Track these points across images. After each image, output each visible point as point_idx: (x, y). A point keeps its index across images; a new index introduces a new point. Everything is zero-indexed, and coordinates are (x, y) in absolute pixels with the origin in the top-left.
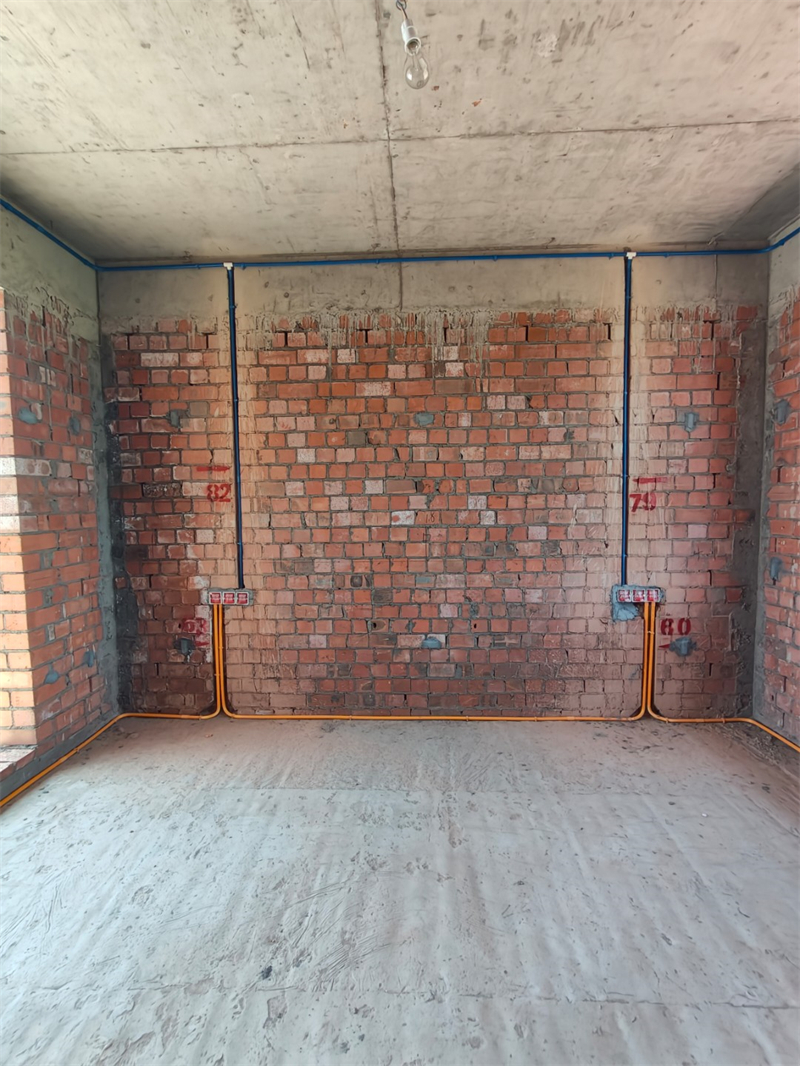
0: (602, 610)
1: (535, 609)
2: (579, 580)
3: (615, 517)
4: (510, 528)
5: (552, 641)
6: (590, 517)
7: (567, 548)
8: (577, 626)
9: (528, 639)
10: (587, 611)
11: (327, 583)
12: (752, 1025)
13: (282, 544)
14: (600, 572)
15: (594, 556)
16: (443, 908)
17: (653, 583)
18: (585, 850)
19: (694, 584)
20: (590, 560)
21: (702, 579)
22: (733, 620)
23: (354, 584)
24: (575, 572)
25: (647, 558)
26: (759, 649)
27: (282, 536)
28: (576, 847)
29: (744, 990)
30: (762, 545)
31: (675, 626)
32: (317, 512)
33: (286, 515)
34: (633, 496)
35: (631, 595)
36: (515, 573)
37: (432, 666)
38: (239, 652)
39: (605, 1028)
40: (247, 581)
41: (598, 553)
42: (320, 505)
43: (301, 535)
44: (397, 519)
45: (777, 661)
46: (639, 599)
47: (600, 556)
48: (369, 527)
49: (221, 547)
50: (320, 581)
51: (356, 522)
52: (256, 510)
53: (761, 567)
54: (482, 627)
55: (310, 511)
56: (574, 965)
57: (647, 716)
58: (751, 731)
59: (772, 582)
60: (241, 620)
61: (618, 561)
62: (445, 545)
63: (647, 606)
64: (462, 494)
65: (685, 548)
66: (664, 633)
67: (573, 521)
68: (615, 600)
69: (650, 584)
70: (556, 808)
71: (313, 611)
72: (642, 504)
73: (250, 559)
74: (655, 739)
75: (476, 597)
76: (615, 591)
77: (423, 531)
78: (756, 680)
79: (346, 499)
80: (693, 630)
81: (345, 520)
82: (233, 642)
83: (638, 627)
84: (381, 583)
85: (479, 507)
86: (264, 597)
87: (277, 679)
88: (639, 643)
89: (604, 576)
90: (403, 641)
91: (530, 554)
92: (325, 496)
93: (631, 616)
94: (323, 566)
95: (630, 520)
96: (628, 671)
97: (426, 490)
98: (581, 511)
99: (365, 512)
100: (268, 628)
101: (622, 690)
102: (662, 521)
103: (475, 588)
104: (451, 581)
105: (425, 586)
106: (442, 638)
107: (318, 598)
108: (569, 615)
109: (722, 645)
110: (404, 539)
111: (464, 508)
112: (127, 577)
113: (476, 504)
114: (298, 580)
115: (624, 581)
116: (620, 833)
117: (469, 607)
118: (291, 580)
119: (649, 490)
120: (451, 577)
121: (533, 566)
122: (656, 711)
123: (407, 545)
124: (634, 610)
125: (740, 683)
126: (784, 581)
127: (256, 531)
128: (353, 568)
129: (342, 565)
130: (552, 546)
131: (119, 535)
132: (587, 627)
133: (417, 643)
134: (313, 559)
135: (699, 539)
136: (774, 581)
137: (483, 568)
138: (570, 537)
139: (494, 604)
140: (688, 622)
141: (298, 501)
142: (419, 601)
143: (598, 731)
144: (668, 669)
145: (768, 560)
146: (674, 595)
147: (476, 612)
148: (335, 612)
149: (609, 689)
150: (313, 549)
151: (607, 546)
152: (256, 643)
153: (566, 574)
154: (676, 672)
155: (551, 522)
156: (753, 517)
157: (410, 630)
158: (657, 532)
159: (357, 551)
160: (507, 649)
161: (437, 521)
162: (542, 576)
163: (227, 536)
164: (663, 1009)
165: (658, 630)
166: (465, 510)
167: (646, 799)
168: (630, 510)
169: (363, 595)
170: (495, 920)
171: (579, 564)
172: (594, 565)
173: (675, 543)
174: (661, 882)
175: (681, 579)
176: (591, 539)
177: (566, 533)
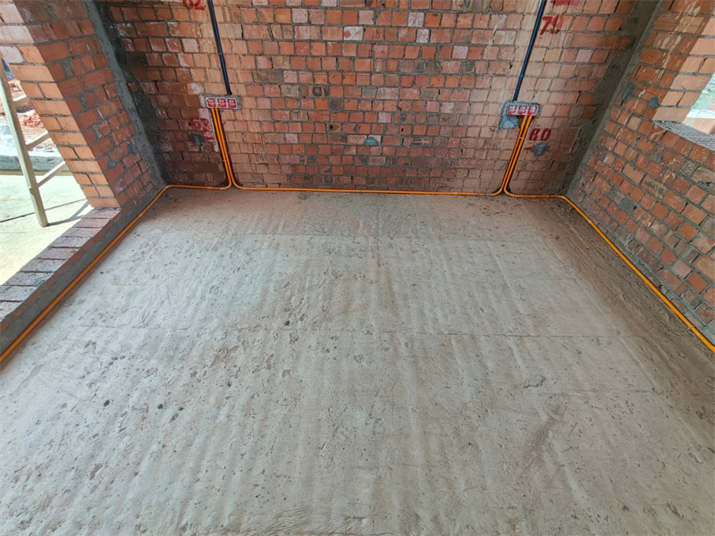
0: (493, 121)
1: (447, 118)
2: (482, 96)
3: (525, 39)
4: (439, 46)
5: (454, 142)
6: (505, 39)
7: (480, 67)
8: (473, 132)
9: (438, 141)
10: (482, 121)
11: (294, 92)
12: (511, 342)
13: (256, 55)
14: (500, 90)
15: (499, 75)
16: (373, 296)
17: (535, 100)
18: (451, 269)
19: (565, 102)
20: (495, 79)
21: (571, 98)
22: (580, 131)
23: (316, 94)
24: (481, 89)
25: (538, 79)
26: (589, 152)
27: (255, 48)
28: (446, 268)
29: (512, 330)
30: (627, 71)
31: (540, 134)
32: (282, 24)
33: (255, 27)
34: (545, 18)
35: (517, 111)
36: (437, 88)
37: (370, 158)
38: (237, 145)
39: (446, 344)
40: (232, 87)
41: (502, 73)
42: (283, 18)
43: (270, 47)
44: (348, 34)
45: (596, 162)
46: (521, 113)
47: (504, 75)
48: (326, 42)
49: (206, 56)
50: (289, 89)
51: (315, 36)
52: (228, 20)
53: (619, 89)
54: (407, 131)
55: (276, 23)
56: (436, 320)
57: (503, 192)
58: (561, 204)
59: (620, 103)
60: (234, 120)
61: (516, 80)
62: (386, 60)
63: (525, 118)
64: (404, 10)
65: (568, 71)
66: (530, 139)
67: (490, 43)
68: (504, 113)
69: (533, 101)
70: (439, 247)
71: (286, 115)
72: (550, 27)
73: (231, 68)
74: (503, 208)
75: (405, 106)
76: (506, 106)
77: (369, 47)
78: (578, 173)
79: (305, 11)
80: (551, 138)
81: (306, 33)
82: (231, 138)
83: (514, 135)
84: (336, 93)
85: (417, 25)
86: (248, 103)
87: (267, 165)
88: (512, 146)
89: (502, 94)
90: (351, 140)
91: (451, 72)
92: (287, 7)
93: (512, 126)
94: (290, 77)
95: (536, 43)
96: (499, 164)
97: (373, 6)
98: (499, 32)
99: (321, 26)
100: (255, 128)
101: (491, 176)
102: (560, 45)
103: (406, 100)
104: (388, 93)
105: (369, 97)
106: (378, 138)
107: (289, 105)
108: (469, 124)
109: (566, 149)
110: (354, 54)
111: (404, 25)
112: (138, 83)
113: (414, 22)
114: (272, 89)
115: (515, 98)
116: (471, 260)
117: (400, 114)
118: (267, 88)
119: (561, 13)
120: (388, 90)
121: (451, 83)
122: (509, 190)
123: (356, 60)
124: (515, 121)
125: (567, 174)
126: (628, 104)
127: (233, 42)
128: (314, 80)
129: (305, 77)
130: (469, 64)
131: (118, 43)
132: (480, 133)
133: (361, 142)
134: (282, 71)
135: (583, 63)
136: (623, 102)
137: (414, 83)
138: (484, 58)
139: (418, 113)
140: (550, 131)
141: (264, 11)
142: (364, 109)
143: (471, 202)
144: (525, 164)
145: (625, 85)
146: (547, 111)
147: (404, 119)
148: (302, 116)
149: (483, 176)
150: (281, 61)
151: (511, 66)
152: (248, 139)
153: (475, 90)
154: (529, 165)
155: (473, 42)
156: (632, 44)
157: (356, 132)
158: (553, 55)
159: (316, 64)
160: (423, 148)
161: (381, 38)
162: (456, 91)
163: (209, 46)
164: (473, 337)
165: (528, 137)
166: (405, 27)
167: (489, 244)
168: (539, 32)
169: (322, 104)
170: (400, 302)
171: (487, 82)
172: (497, 83)
173: (564, 66)
174: (486, 285)
175: (556, 98)
176: (502, 60)
177: (482, 54)
